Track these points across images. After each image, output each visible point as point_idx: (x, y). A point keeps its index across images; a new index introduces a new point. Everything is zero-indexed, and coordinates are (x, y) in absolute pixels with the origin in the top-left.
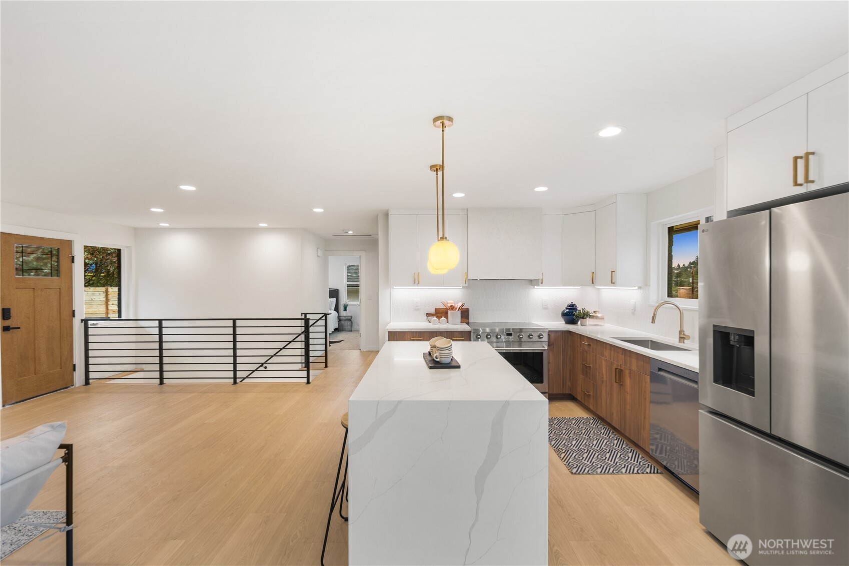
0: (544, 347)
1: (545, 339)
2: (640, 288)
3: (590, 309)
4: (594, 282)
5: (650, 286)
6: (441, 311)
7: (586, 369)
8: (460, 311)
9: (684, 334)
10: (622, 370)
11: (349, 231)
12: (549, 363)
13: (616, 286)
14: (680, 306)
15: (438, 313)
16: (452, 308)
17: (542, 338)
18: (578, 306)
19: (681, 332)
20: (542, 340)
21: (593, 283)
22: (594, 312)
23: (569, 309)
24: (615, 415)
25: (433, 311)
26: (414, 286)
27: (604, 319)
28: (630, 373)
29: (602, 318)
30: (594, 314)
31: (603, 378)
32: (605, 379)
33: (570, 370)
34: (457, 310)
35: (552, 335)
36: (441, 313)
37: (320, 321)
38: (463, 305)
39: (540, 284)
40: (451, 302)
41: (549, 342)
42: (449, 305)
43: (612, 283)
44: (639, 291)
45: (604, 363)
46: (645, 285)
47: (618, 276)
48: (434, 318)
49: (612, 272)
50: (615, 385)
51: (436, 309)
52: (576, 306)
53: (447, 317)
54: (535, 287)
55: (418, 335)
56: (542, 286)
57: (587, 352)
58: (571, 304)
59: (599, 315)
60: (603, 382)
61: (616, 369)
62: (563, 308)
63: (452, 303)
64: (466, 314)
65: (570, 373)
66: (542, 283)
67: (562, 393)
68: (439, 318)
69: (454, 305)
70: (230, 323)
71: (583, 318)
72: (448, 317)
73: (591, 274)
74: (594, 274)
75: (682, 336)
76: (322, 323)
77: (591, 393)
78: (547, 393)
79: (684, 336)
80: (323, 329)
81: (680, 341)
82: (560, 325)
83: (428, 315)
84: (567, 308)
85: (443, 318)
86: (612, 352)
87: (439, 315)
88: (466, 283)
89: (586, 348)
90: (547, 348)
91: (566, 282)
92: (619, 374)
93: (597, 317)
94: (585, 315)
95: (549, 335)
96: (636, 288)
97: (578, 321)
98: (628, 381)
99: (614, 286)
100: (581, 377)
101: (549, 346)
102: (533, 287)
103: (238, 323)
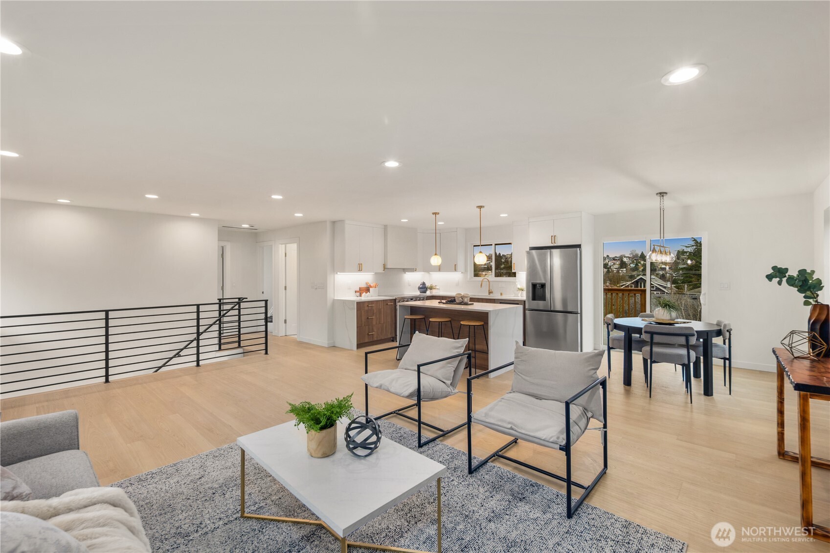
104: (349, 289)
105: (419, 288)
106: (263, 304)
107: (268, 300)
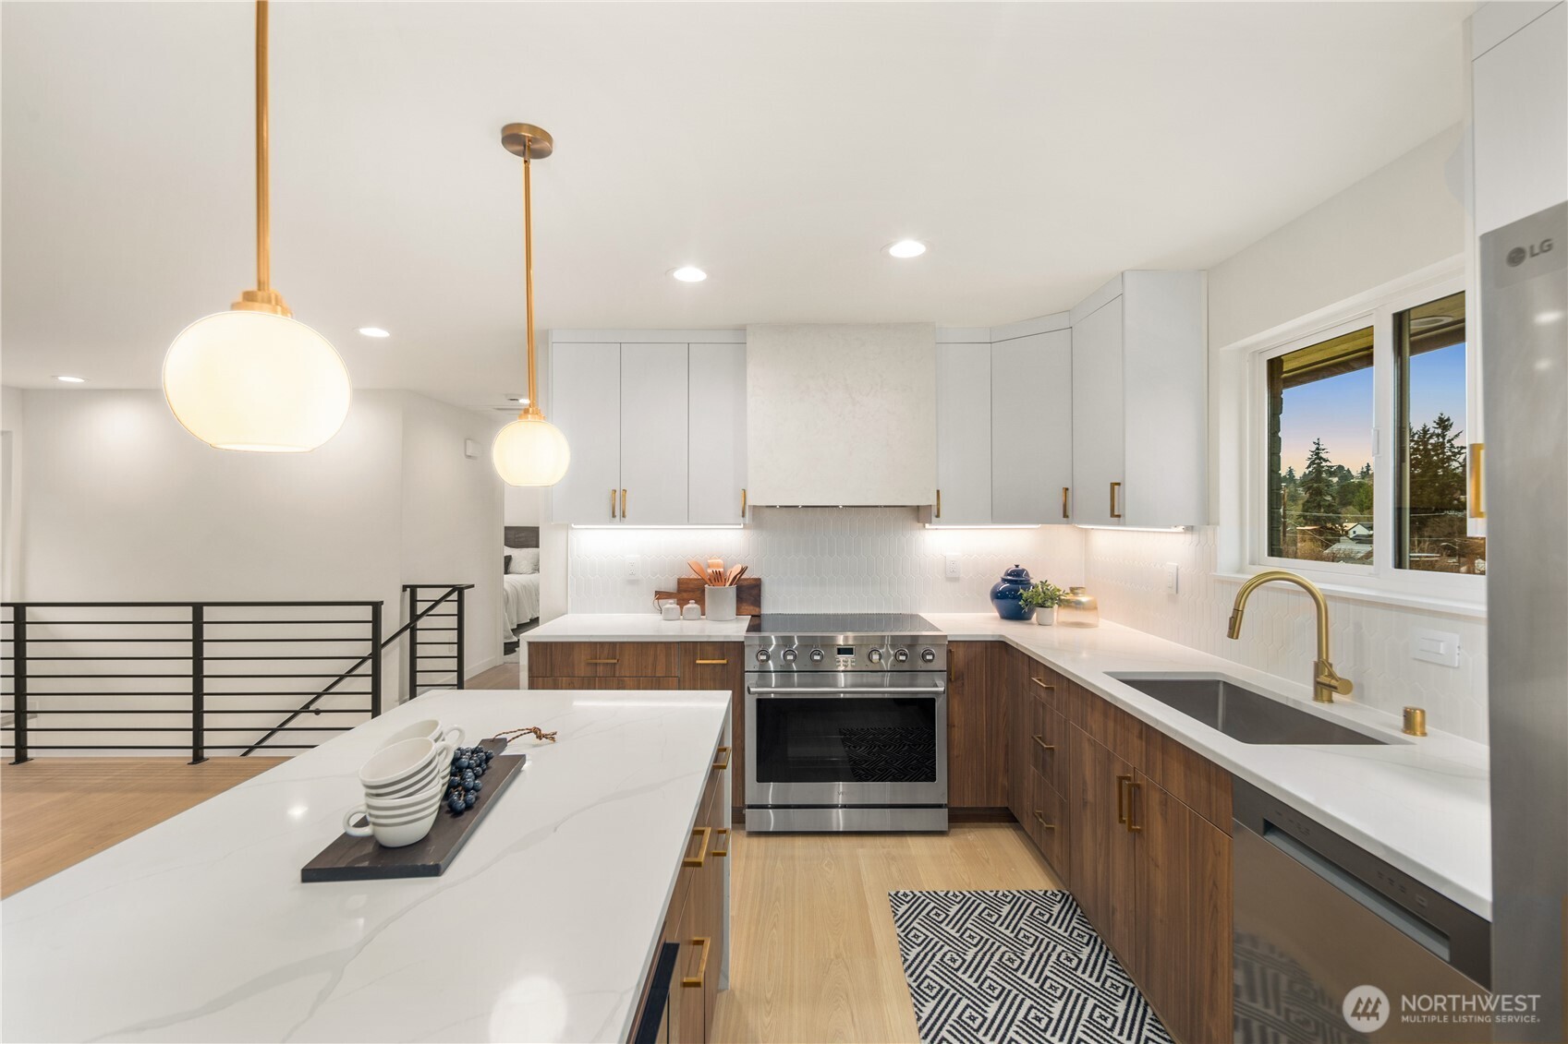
0: (937, 686)
1: (940, 663)
2: (1189, 529)
3: (1059, 582)
4: (1069, 513)
5: (1218, 524)
6: (692, 586)
7: (1044, 757)
8: (734, 587)
9: (1331, 675)
10: (1138, 786)
11: (521, 396)
12: (950, 726)
13: (1124, 525)
14: (1317, 587)
15: (685, 591)
16: (718, 578)
17: (930, 661)
18: (1031, 576)
19: (1321, 666)
20: (930, 666)
21: (1065, 515)
22: (1072, 590)
23: (1009, 581)
24: (1119, 916)
25: (671, 586)
26: (611, 523)
27: (1096, 608)
28: (1164, 803)
29: (1092, 607)
30: (1070, 597)
31: (1084, 791)
32: (1090, 797)
33: (1007, 746)
34: (728, 584)
35: (960, 654)
36: (690, 591)
37: (443, 603)
38: (743, 571)
39: (934, 519)
40: (717, 563)
41: (949, 671)
42: (710, 571)
43: (1113, 515)
44: (1188, 537)
45: (1088, 754)
46: (1203, 520)
47: (1131, 498)
48: (670, 604)
49: (1113, 485)
50: (1120, 830)
51: (680, 582)
52: (1027, 574)
53: (701, 601)
54: (927, 526)
55: (606, 651)
56: (939, 523)
57: (1044, 706)
58: (1014, 568)
59: (1084, 599)
60: (1085, 804)
61: (1121, 779)
62: (996, 578)
63: (718, 566)
64: (754, 592)
65: (1007, 754)
66: (938, 516)
67: (985, 805)
68: (682, 602)
69: (722, 570)
70: (187, 614)
71: (1042, 606)
72: (704, 604)
73: (1061, 493)
74: (1070, 492)
75: (1323, 679)
76: (451, 607)
77: (1056, 826)
78: (946, 806)
79: (1333, 683)
80: (453, 622)
81: (1317, 697)
82: (983, 622)
83: (660, 595)
84: (1004, 580)
85: (692, 605)
86: (1111, 724)
87: (685, 595)
88: (743, 516)
89: (1043, 694)
90: (942, 689)
91: (1002, 513)
92: (1131, 800)
93: (1077, 605)
94: (1049, 599)
95: (949, 652)
96: (1180, 529)
97: (1031, 612)
98: (1157, 829)
99: (1119, 524)
100: (1032, 770)
101: (949, 680)
102: (921, 525)
103: (208, 614)
104: (633, 582)
105: (998, 596)
106: (366, 612)
107: (382, 603)
